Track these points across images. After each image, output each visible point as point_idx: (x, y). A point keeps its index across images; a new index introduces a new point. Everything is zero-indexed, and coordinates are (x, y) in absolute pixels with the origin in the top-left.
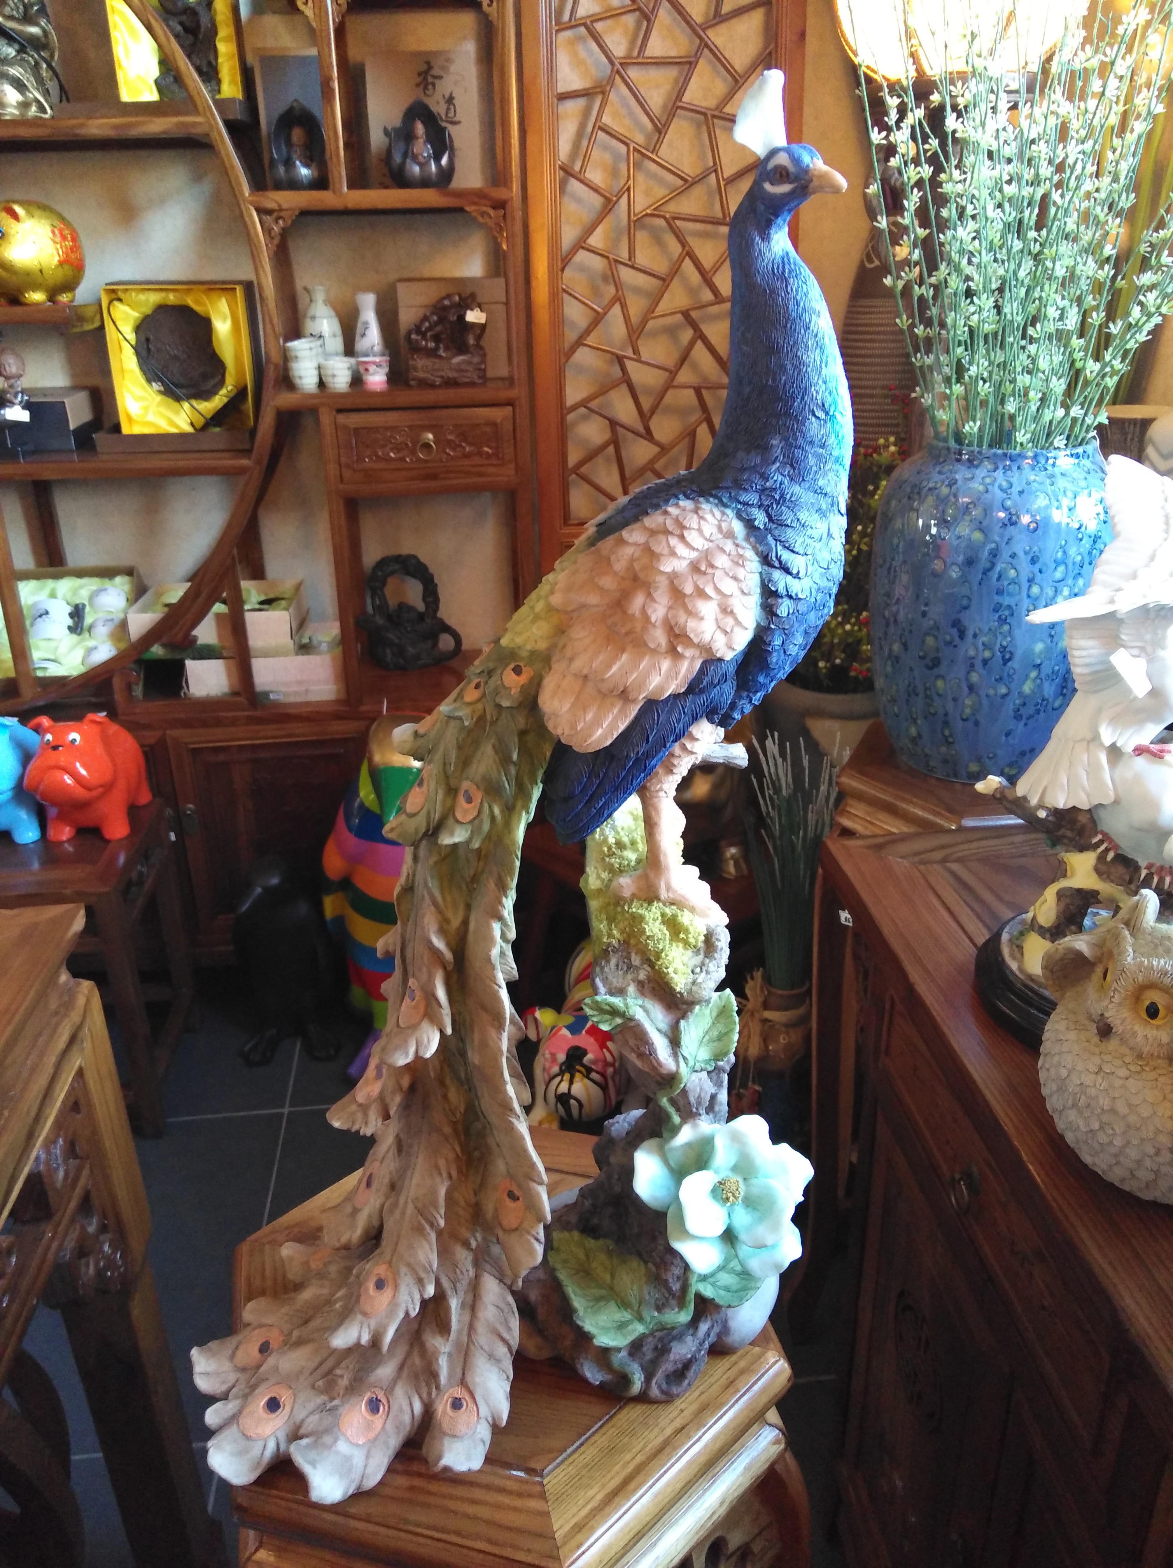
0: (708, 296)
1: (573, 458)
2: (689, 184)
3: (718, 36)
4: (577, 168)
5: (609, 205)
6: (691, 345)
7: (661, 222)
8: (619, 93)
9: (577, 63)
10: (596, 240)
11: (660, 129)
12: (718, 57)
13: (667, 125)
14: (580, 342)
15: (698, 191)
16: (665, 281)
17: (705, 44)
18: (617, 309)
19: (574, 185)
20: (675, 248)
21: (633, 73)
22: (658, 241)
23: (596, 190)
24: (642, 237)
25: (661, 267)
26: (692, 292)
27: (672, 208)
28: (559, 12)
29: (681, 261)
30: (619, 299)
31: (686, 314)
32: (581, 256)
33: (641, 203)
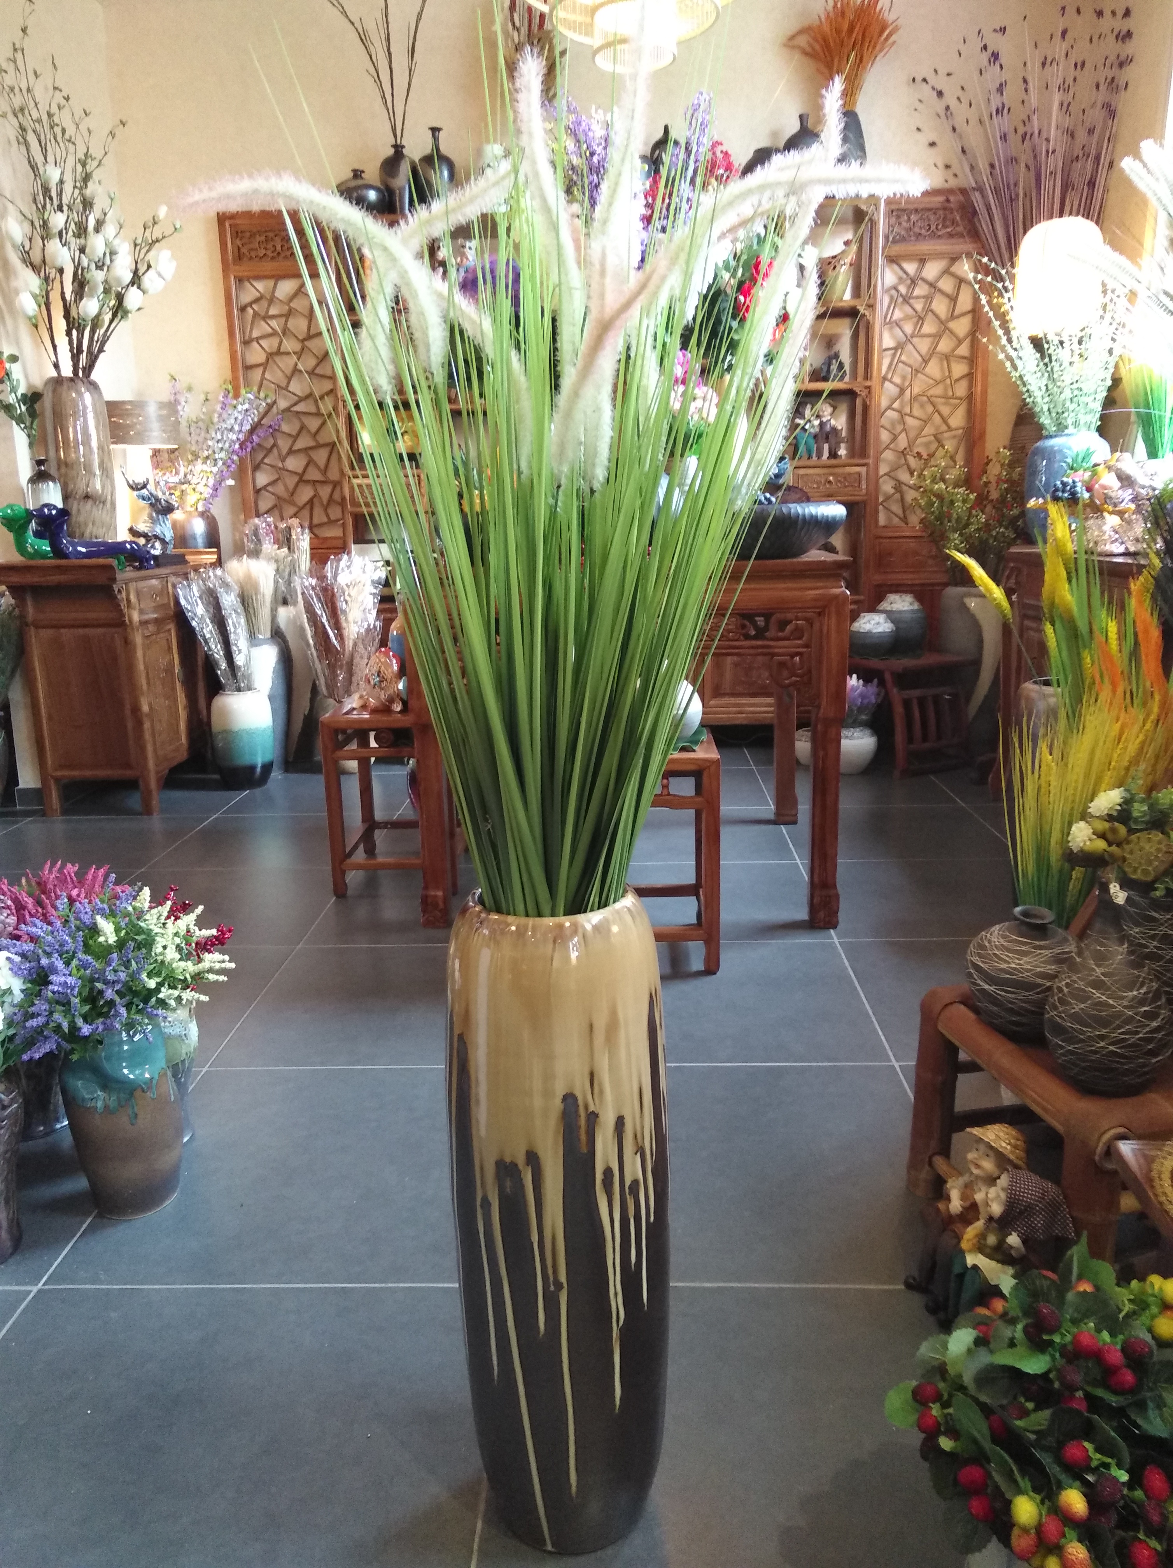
0: (944, 428)
1: (881, 500)
2: (937, 383)
3: (952, 325)
4: (889, 376)
5: (902, 391)
6: (937, 449)
7: (925, 399)
8: (909, 347)
9: (893, 336)
10: (895, 405)
11: (926, 362)
12: (952, 332)
13: (929, 359)
14: (887, 448)
15: (941, 386)
16: (926, 422)
17: (947, 328)
18: (903, 435)
19: (887, 384)
20: (930, 409)
21: (915, 340)
22: (922, 406)
23: (897, 385)
24: (916, 406)
25: (924, 417)
26: (937, 428)
27: (930, 393)
28: (885, 318)
29: (933, 414)
30: (904, 430)
31: (935, 436)
32: (889, 413)
33: (916, 390)
